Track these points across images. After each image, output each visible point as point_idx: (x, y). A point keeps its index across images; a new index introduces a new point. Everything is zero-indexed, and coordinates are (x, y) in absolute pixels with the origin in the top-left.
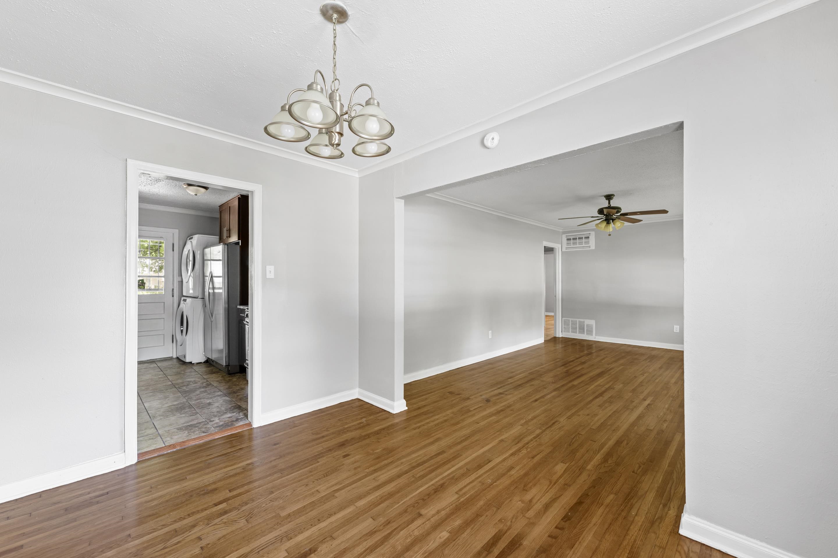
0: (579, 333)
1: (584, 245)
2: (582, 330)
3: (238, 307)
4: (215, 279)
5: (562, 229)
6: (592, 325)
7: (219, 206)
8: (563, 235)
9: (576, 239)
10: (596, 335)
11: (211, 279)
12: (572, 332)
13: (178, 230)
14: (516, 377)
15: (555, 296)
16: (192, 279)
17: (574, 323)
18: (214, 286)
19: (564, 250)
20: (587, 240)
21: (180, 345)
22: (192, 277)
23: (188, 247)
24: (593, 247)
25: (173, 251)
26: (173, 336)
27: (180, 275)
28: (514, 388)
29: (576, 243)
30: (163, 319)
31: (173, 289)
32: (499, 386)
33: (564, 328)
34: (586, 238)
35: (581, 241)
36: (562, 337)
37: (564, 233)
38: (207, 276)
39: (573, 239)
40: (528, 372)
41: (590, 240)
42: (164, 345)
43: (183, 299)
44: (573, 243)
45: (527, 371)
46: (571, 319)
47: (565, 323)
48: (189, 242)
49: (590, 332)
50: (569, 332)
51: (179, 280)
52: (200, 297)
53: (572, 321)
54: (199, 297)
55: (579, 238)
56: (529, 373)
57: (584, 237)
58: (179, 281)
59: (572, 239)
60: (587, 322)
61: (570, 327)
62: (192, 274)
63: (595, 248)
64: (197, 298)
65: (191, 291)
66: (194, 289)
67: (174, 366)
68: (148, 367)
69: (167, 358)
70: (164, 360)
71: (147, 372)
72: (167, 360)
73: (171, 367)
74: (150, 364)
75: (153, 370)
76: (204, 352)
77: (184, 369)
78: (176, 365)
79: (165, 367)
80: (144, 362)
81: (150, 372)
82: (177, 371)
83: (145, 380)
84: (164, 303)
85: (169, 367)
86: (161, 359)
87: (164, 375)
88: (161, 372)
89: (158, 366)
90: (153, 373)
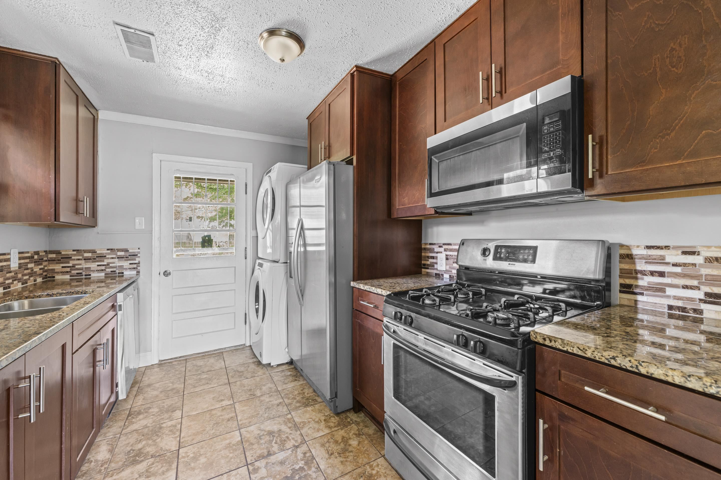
3: (353, 284)
4: (307, 233)
7: (307, 119)
11: (300, 233)
13: (252, 164)
16: (271, 234)
21: (256, 332)
22: (270, 230)
23: (266, 185)
25: (246, 193)
26: (246, 314)
27: (255, 228)
30: (233, 291)
31: (246, 248)
38: (294, 229)
42: (234, 328)
43: (259, 263)
48: (266, 179)
52: (282, 260)
54: (280, 261)
58: (253, 237)
62: (270, 227)
64: (278, 262)
65: (269, 250)
66: (273, 247)
67: (247, 370)
68: (213, 369)
69: (239, 347)
70: (234, 351)
71: (208, 385)
72: (239, 351)
73: (242, 372)
74: (216, 358)
75: (217, 380)
76: (287, 351)
77: (260, 381)
78: (249, 367)
79: (235, 371)
80: (210, 355)
81: (212, 386)
82: (250, 387)
83: (201, 413)
84: (235, 267)
85: (240, 371)
86: (232, 349)
87: (231, 398)
88: (228, 386)
89: (226, 368)
90: (217, 388)
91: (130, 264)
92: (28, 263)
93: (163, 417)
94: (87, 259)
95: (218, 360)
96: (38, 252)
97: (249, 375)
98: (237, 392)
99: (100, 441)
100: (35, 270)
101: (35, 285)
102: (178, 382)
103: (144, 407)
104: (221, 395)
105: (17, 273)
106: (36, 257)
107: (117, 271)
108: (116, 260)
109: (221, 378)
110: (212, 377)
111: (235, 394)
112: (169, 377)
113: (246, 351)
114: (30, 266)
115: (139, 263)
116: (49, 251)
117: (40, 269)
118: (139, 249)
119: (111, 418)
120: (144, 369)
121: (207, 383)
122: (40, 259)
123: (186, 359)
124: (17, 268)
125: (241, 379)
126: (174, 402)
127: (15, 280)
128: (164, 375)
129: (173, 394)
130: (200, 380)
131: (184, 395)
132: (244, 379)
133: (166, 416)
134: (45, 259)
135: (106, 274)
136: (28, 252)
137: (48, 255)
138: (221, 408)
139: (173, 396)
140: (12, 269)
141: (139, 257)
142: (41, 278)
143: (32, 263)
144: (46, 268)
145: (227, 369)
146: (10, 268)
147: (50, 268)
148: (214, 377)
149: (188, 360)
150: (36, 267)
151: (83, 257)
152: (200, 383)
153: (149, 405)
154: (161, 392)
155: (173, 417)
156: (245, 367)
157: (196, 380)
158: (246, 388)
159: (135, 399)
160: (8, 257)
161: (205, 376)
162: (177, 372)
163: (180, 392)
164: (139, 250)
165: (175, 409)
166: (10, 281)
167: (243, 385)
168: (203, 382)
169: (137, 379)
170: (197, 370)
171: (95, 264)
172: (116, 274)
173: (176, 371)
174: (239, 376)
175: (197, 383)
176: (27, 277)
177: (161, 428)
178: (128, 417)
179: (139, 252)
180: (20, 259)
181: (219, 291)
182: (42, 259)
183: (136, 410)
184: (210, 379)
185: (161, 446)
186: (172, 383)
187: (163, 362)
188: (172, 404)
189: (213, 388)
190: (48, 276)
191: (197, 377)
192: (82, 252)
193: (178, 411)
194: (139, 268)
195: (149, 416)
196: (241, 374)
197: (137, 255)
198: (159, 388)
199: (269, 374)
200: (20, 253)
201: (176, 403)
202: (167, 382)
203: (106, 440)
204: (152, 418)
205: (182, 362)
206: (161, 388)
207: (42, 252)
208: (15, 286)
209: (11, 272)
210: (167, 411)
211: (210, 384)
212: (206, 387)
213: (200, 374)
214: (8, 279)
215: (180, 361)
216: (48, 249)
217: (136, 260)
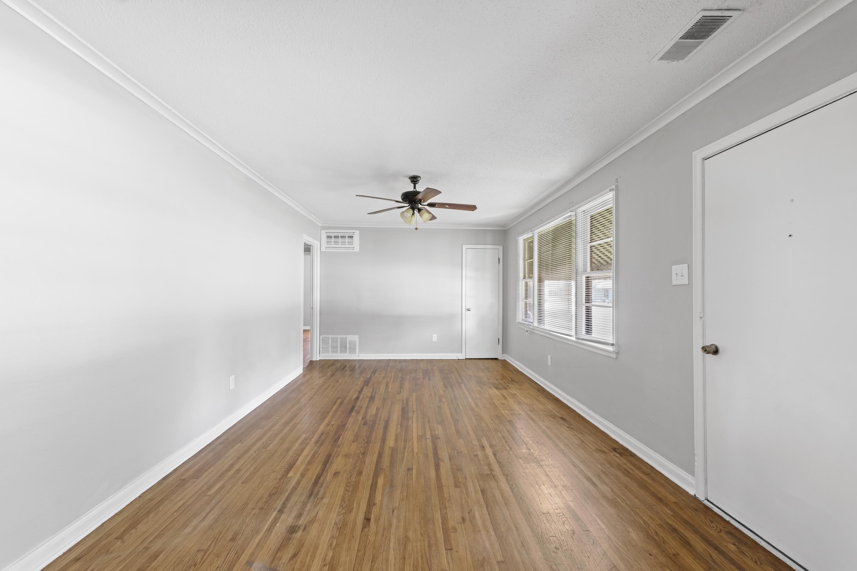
0: (340, 353)
1: (347, 246)
2: (344, 348)
5: (322, 223)
6: (356, 341)
8: (322, 230)
9: (338, 237)
10: (360, 352)
12: (332, 352)
14: (299, 462)
15: (312, 308)
17: (334, 341)
19: (323, 249)
20: (350, 240)
24: (357, 249)
28: (311, 495)
29: (338, 242)
32: (278, 505)
33: (322, 347)
34: (349, 237)
35: (343, 240)
36: (320, 360)
37: (324, 228)
39: (335, 237)
40: (313, 440)
41: (354, 240)
44: (335, 242)
45: (311, 439)
46: (330, 336)
47: (324, 341)
49: (353, 350)
50: (328, 352)
53: (332, 338)
55: (341, 236)
56: (316, 442)
57: (347, 236)
59: (333, 237)
60: (350, 338)
61: (330, 345)
63: (360, 250)
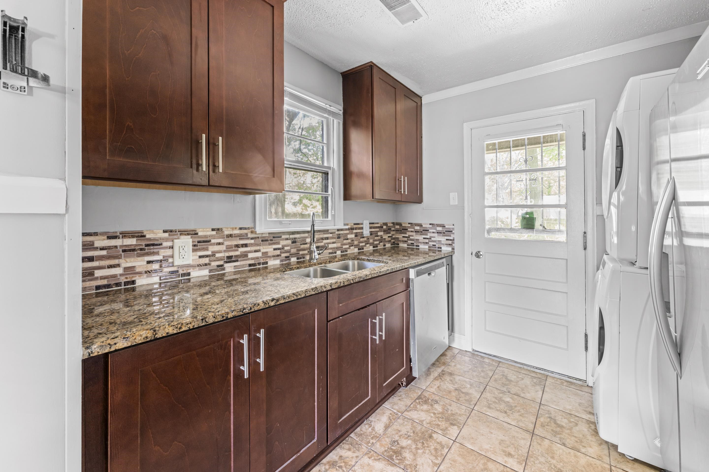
18: (683, 229)
25: (584, 148)
26: (586, 335)
27: (600, 201)
30: (565, 294)
31: (585, 233)
42: (566, 349)
51: (598, 214)
58: (597, 216)
67: (571, 429)
68: (522, 395)
69: (575, 381)
70: (565, 384)
71: (505, 415)
72: (573, 386)
73: (562, 427)
74: (535, 380)
75: (520, 415)
76: (659, 445)
77: (584, 467)
78: (577, 425)
79: (550, 418)
80: (529, 370)
81: (509, 421)
82: (562, 464)
83: (475, 453)
84: (567, 260)
85: (559, 422)
86: (562, 378)
87: (523, 460)
88: (528, 436)
89: (540, 403)
90: (513, 428)
91: (447, 240)
92: (378, 231)
93: (440, 423)
94: (417, 232)
95: (535, 384)
96: (387, 223)
97: (570, 442)
98: (538, 459)
99: (388, 408)
100: (384, 237)
101: (385, 249)
102: (477, 388)
103: (433, 396)
104: (513, 444)
105: (353, 241)
106: (385, 227)
107: (437, 246)
108: (436, 235)
109: (526, 415)
110: (516, 406)
111: (532, 459)
112: (472, 375)
113: (583, 393)
114: (379, 234)
115: (454, 240)
116: (396, 223)
117: (389, 237)
118: (453, 225)
119: (407, 390)
120: (458, 351)
121: (506, 412)
122: (388, 229)
123: (500, 362)
124: (369, 235)
125: (554, 439)
126: (459, 412)
127: (368, 244)
128: (470, 369)
129: (464, 401)
130: (500, 400)
131: (473, 409)
132: (559, 442)
133: (443, 424)
134: (393, 229)
135: (429, 247)
136: (378, 223)
137: (395, 226)
138: (502, 466)
139: (463, 403)
140: (364, 236)
141: (454, 233)
142: (390, 244)
143: (381, 231)
144: (394, 236)
145: (542, 407)
146: (363, 234)
147: (397, 236)
148: (518, 408)
149: (501, 364)
150: (385, 235)
151: (414, 230)
152: (497, 406)
153: (437, 398)
154: (456, 389)
155: (448, 432)
156: (570, 422)
157: (496, 398)
158: (554, 462)
159: (433, 382)
160: (361, 226)
161: (508, 399)
162: (482, 374)
163: (472, 403)
164: (453, 227)
165: (455, 422)
166: (364, 244)
167: (550, 452)
168: (502, 406)
169: (447, 360)
170: (504, 385)
171: (422, 237)
172: (436, 248)
173: (483, 371)
174: (552, 430)
175: (495, 402)
176: (378, 242)
177: (431, 437)
178: (417, 399)
179: (453, 229)
180: (371, 228)
181: (542, 289)
182: (391, 229)
183: (426, 395)
184: (511, 408)
185: (418, 463)
186: (471, 385)
187: (476, 353)
188: (457, 413)
189: (508, 425)
190: (396, 243)
191: (499, 393)
192: (413, 225)
193: (455, 427)
194: (453, 245)
195: (431, 411)
196: (558, 429)
197: (452, 231)
198: (456, 382)
199: (611, 466)
200: (370, 224)
201: (460, 415)
202: (467, 380)
203: (391, 412)
204: (432, 417)
205: (494, 363)
206: (458, 384)
207: (390, 224)
208: (367, 248)
209: (364, 237)
210: (447, 420)
211: (508, 416)
212: (501, 417)
213: (503, 392)
214: (362, 242)
215: (493, 360)
216: (395, 221)
217: (451, 236)
